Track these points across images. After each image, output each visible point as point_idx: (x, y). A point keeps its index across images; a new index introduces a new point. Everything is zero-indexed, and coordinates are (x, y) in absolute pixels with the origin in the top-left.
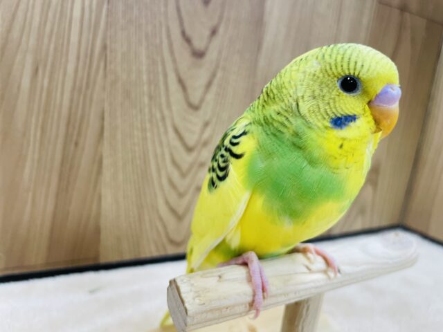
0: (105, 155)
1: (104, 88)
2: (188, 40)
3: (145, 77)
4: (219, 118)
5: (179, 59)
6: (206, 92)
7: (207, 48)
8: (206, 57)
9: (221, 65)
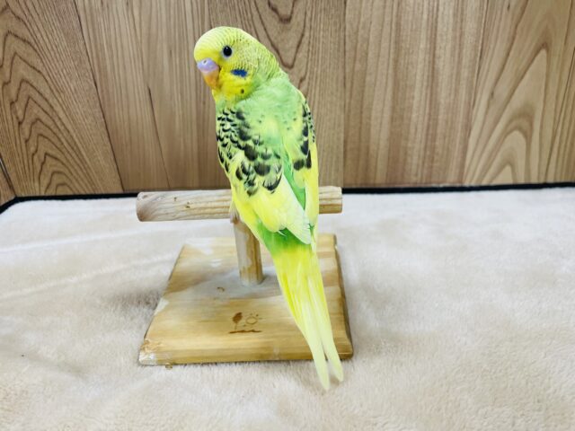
2: (275, 10)
4: (312, 73)
5: (268, 27)
6: (297, 52)
7: (292, 12)
8: (293, 20)
9: (308, 25)
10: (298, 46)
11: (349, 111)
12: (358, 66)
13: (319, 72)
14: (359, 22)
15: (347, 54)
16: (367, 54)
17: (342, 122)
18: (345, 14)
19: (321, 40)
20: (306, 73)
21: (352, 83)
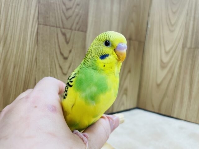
1: (36, 71)
3: (49, 67)
6: (69, 69)
7: (68, 56)
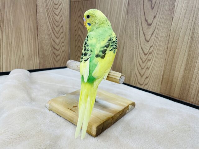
0: (124, 53)
2: (146, 21)
4: (155, 45)
5: (143, 27)
6: (151, 36)
7: (152, 22)
8: (152, 25)
9: (157, 27)
10: (152, 34)
11: (167, 62)
12: (174, 45)
13: (158, 45)
14: (177, 28)
15: (170, 40)
16: (178, 41)
17: (164, 66)
18: (171, 24)
19: (161, 33)
20: (153, 44)
21: (170, 51)
